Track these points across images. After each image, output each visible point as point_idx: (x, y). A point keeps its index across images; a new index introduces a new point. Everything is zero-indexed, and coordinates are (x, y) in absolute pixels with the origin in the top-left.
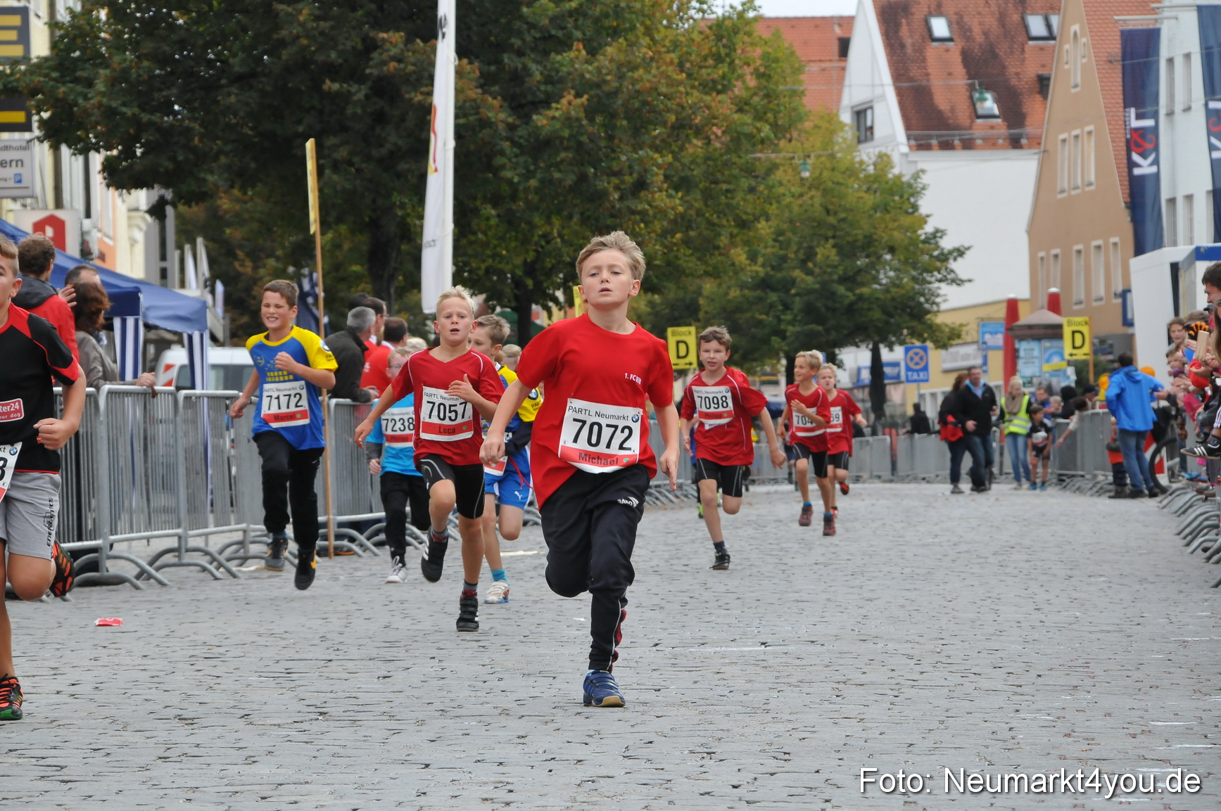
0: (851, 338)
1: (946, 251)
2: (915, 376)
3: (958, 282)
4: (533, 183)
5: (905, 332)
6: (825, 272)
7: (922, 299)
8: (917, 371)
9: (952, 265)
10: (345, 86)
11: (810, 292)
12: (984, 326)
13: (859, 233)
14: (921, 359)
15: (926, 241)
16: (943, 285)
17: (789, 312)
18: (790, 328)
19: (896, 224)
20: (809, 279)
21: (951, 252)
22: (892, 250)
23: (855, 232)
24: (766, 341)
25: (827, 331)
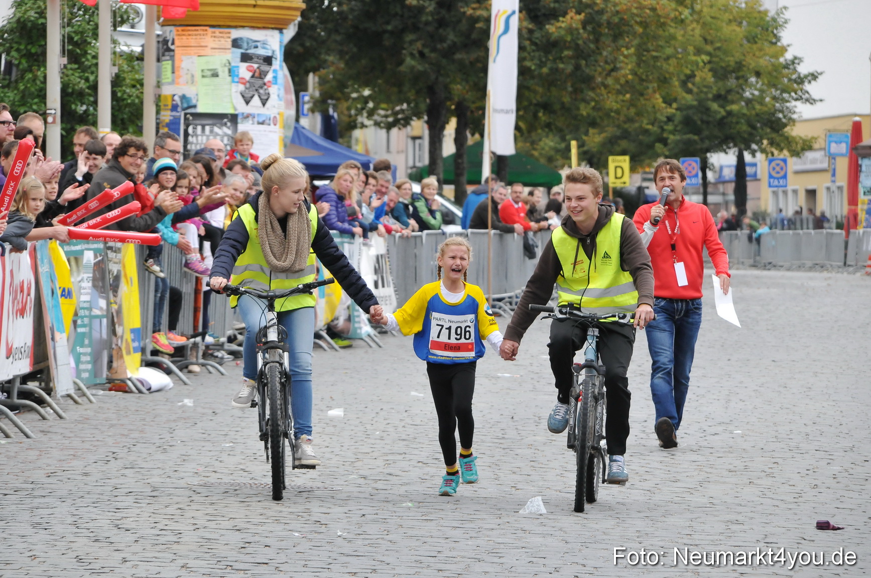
0: (721, 145)
1: (802, 76)
2: (776, 183)
3: (811, 101)
4: (545, 70)
5: (765, 142)
6: (701, 92)
7: (781, 115)
8: (778, 179)
9: (807, 87)
11: (690, 107)
12: (831, 136)
13: (731, 61)
14: (782, 169)
15: (786, 66)
16: (798, 103)
17: (671, 123)
18: (672, 137)
19: (762, 53)
20: (689, 97)
21: (806, 77)
22: (758, 74)
23: (727, 59)
24: (651, 146)
25: (702, 140)
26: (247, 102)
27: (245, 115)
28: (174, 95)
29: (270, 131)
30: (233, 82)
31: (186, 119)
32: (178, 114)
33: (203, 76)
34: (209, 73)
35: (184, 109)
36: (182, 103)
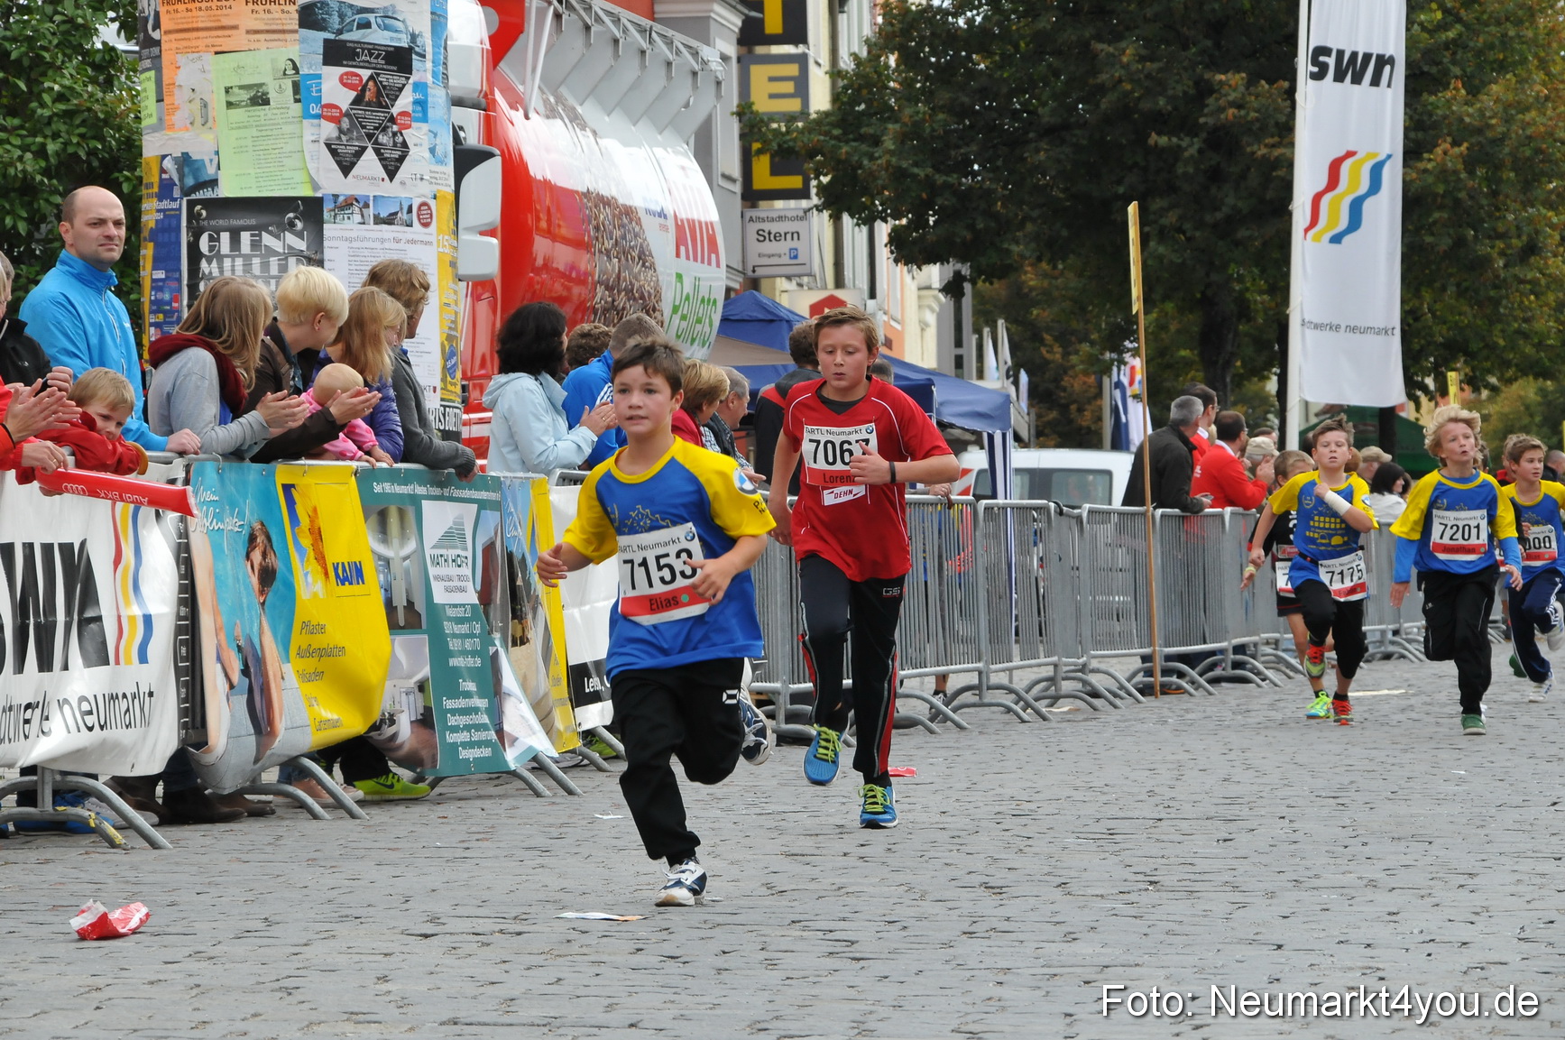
10: (1175, 140)
26: (346, 169)
27: (341, 199)
28: (164, 157)
29: (413, 242)
30: (306, 115)
31: (192, 216)
32: (174, 205)
33: (230, 105)
34: (245, 96)
35: (187, 192)
36: (181, 179)
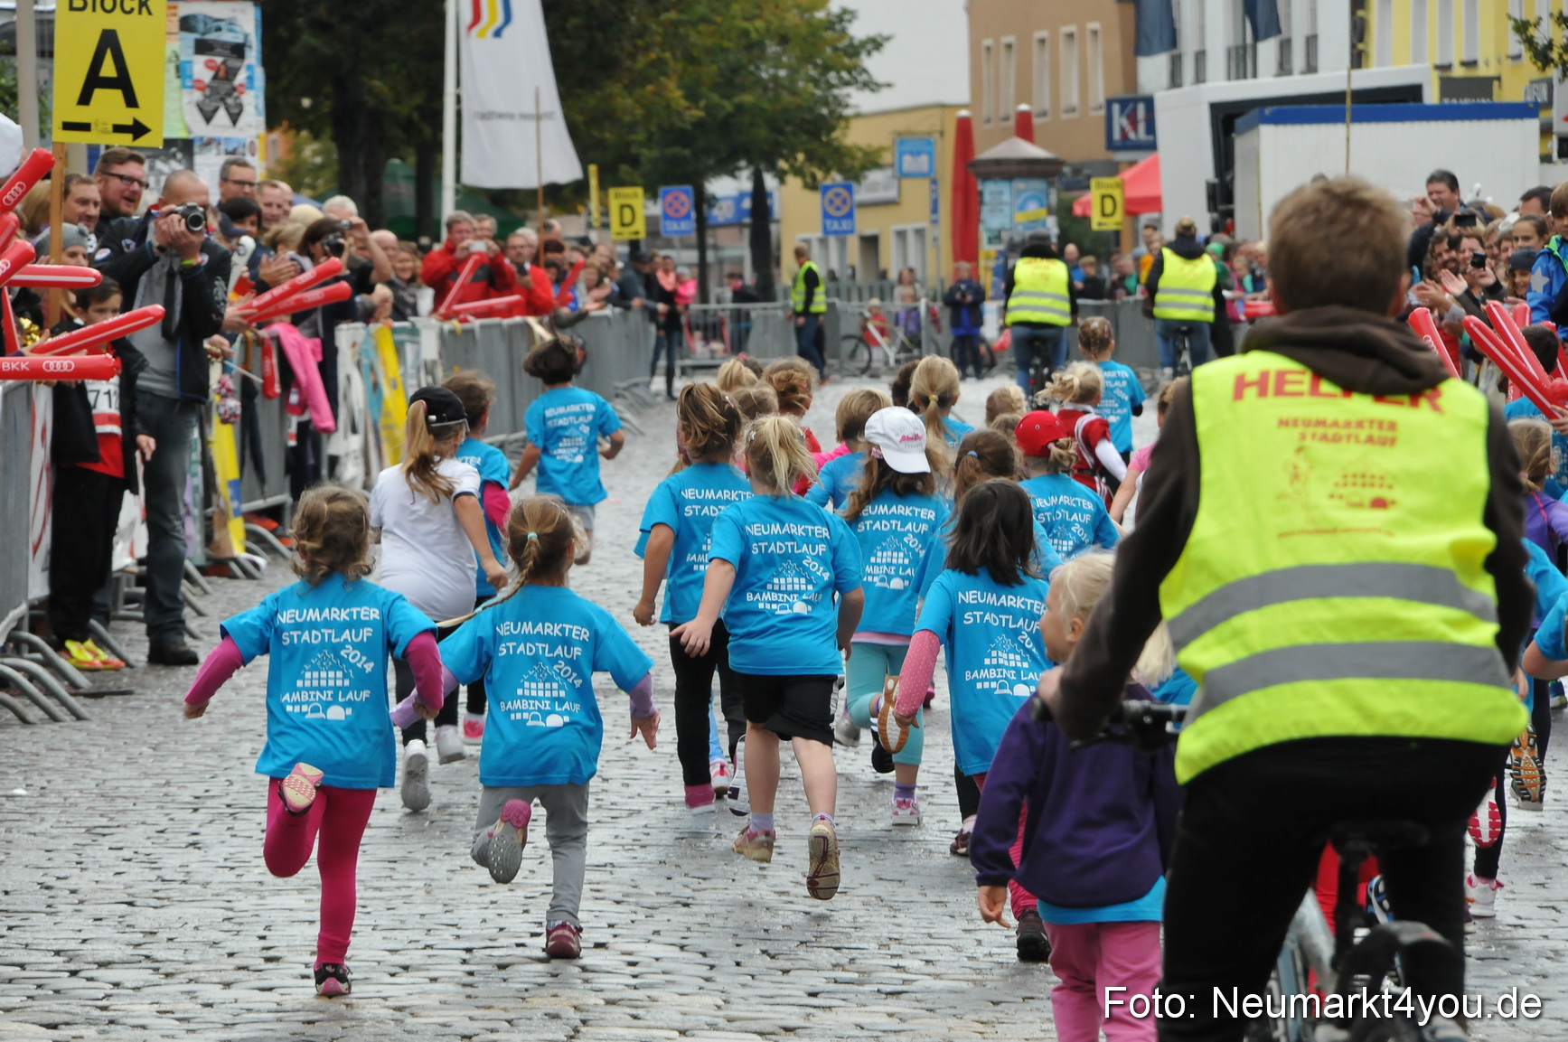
1: (856, 41)
2: (836, 226)
3: (872, 86)
5: (800, 156)
8: (839, 219)
9: (865, 61)
12: (902, 143)
15: (830, 26)
16: (852, 90)
18: (645, 152)
21: (863, 44)
22: (783, 40)
25: (696, 155)
26: (208, 118)
27: (205, 140)
30: (184, 86)
